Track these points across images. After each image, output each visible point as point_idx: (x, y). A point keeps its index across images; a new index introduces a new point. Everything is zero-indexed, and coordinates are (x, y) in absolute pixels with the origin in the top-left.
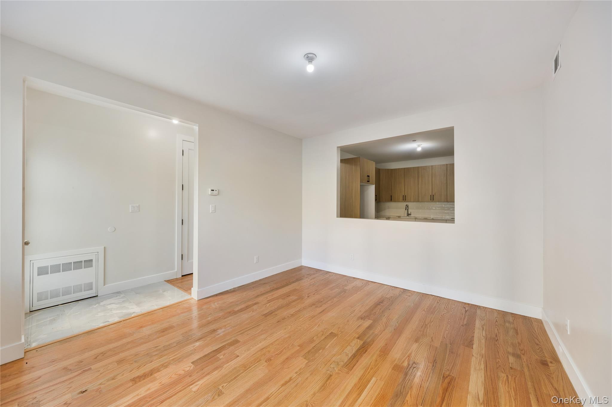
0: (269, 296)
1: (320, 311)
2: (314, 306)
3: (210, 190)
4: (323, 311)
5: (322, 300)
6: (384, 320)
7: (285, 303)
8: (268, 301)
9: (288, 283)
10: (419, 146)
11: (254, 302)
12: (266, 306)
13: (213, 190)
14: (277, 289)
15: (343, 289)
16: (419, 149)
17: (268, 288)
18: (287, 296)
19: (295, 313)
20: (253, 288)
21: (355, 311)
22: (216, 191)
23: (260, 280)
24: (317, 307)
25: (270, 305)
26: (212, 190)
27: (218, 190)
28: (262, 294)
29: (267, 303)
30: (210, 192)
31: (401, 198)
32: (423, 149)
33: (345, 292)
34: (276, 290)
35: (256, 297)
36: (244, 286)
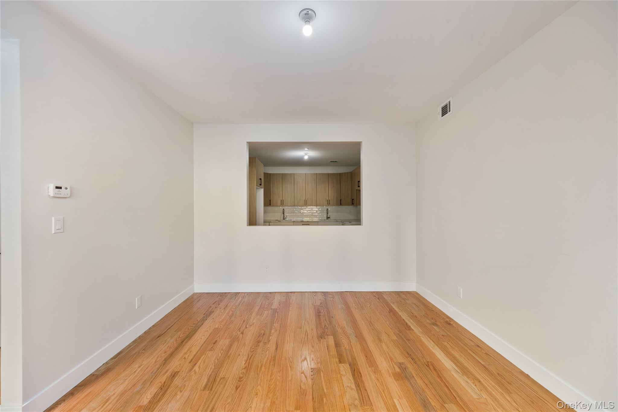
0: (186, 353)
1: (274, 348)
2: (261, 344)
3: (52, 187)
4: (277, 345)
5: (263, 332)
6: (339, 330)
7: (220, 355)
8: (190, 362)
9: (196, 323)
10: (306, 154)
11: (168, 374)
12: (195, 371)
13: (60, 188)
14: (188, 337)
15: (272, 309)
16: (306, 158)
17: (170, 341)
18: (214, 343)
19: (247, 364)
20: (144, 350)
21: (306, 331)
22: (66, 188)
23: (145, 333)
24: (265, 344)
25: (199, 367)
26: (57, 188)
27: (71, 188)
28: (171, 355)
29: (193, 367)
30: (52, 191)
31: (279, 203)
32: (309, 157)
33: (278, 312)
34: (189, 339)
35: (164, 364)
36: (122, 355)
